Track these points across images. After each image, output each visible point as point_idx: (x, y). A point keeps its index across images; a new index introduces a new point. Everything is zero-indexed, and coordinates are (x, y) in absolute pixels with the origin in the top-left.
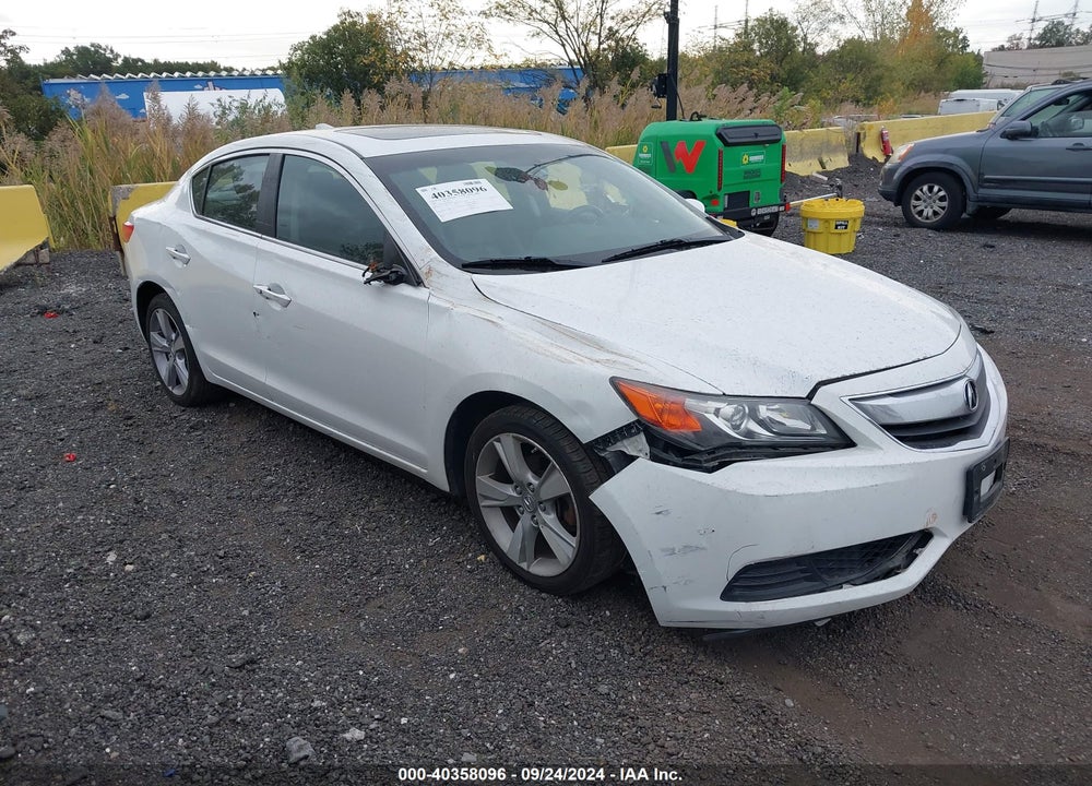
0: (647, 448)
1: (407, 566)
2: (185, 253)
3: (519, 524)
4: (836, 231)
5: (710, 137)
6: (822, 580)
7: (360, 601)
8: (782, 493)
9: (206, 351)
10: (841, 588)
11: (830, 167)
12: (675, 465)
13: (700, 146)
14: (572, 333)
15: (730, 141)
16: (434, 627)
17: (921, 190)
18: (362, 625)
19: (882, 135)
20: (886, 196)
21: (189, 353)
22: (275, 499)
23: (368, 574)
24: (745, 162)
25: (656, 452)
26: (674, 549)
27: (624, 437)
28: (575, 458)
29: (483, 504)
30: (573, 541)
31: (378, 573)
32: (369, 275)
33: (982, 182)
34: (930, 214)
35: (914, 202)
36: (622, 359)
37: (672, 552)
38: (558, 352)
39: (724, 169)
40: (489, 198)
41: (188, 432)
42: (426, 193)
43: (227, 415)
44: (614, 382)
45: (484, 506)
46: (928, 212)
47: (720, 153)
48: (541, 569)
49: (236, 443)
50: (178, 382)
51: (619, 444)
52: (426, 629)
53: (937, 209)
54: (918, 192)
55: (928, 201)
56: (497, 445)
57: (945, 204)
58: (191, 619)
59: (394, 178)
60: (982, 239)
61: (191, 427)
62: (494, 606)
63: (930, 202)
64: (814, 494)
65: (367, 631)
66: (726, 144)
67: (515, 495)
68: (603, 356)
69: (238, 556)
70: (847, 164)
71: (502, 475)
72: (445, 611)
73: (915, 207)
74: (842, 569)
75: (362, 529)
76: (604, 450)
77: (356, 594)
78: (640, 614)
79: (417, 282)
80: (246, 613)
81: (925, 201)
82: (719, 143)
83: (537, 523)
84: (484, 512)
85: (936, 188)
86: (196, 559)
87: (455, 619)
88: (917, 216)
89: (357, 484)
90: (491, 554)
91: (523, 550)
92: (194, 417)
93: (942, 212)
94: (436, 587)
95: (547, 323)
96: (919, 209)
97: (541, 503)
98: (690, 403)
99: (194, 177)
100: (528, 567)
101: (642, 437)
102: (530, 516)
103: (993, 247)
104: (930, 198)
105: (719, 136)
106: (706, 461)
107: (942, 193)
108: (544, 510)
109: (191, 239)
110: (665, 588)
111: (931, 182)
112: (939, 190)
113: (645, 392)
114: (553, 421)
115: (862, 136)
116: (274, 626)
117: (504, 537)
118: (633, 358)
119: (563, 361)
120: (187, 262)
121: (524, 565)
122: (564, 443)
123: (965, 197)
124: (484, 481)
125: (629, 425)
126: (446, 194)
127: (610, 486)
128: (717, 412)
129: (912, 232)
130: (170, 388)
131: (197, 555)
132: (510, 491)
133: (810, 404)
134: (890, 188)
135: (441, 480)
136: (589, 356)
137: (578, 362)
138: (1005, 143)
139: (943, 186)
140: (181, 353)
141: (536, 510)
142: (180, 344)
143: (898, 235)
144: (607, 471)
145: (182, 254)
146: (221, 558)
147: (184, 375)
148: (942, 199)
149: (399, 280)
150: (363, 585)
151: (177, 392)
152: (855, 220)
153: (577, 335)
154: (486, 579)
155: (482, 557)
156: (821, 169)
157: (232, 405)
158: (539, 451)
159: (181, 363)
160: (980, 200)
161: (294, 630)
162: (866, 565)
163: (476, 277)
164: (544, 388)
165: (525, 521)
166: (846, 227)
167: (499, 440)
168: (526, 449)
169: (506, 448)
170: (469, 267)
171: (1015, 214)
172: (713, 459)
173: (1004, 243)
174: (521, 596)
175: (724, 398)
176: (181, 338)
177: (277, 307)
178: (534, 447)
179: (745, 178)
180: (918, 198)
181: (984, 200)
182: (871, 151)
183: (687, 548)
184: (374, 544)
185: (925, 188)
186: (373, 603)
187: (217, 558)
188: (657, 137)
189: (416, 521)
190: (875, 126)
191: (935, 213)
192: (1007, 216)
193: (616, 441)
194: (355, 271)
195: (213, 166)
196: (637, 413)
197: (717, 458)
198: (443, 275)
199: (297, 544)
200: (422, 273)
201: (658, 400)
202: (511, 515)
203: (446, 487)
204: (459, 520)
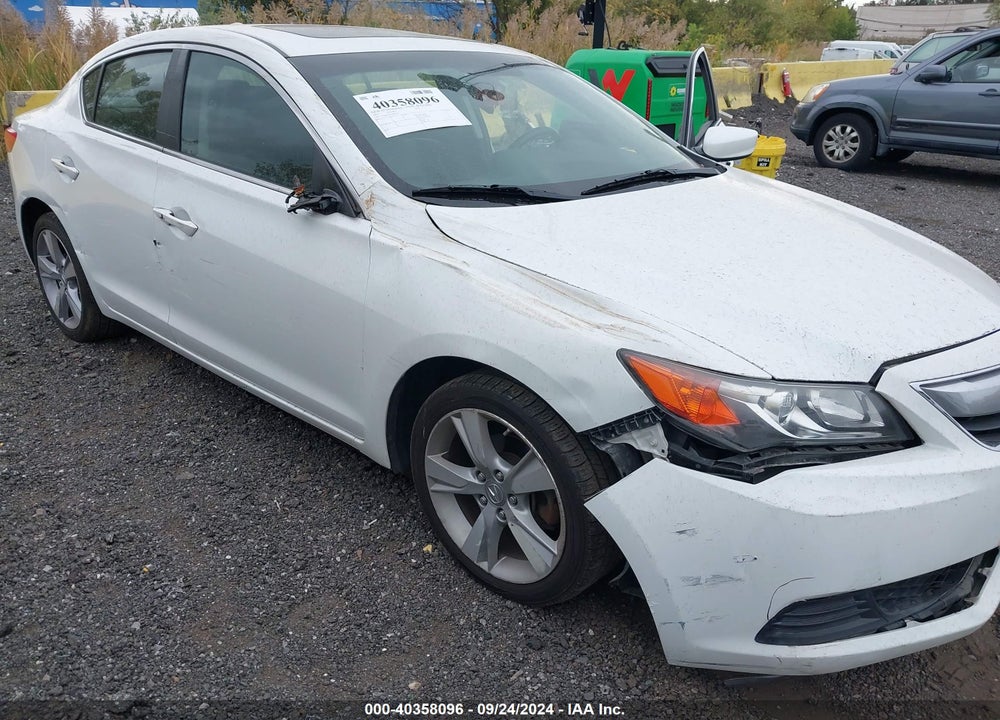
0: (665, 445)
1: (338, 559)
2: (73, 166)
3: (481, 517)
4: (758, 168)
5: (640, 66)
6: (881, 615)
7: (283, 610)
8: (848, 513)
9: (102, 282)
10: (905, 625)
11: (735, 106)
12: (704, 469)
13: (629, 75)
14: (562, 287)
15: (659, 71)
16: (375, 650)
17: (834, 131)
18: (285, 644)
19: (783, 77)
20: (799, 135)
21: (81, 281)
22: (179, 462)
23: (291, 569)
24: (673, 94)
25: (678, 449)
26: (699, 579)
27: (633, 427)
28: (565, 448)
29: (432, 488)
30: (554, 547)
31: (303, 568)
32: (294, 200)
33: (895, 125)
34: (841, 154)
35: (826, 142)
36: (634, 326)
37: (697, 582)
38: (544, 312)
39: (653, 100)
40: (441, 112)
41: (81, 373)
42: (366, 101)
43: (127, 353)
44: (623, 356)
45: (433, 491)
46: (839, 152)
47: (650, 83)
48: (506, 571)
49: (136, 389)
50: (70, 314)
51: (625, 436)
52: (367, 652)
53: (848, 149)
54: (831, 133)
55: (840, 141)
56: (457, 422)
57: (856, 145)
58: (65, 635)
59: (326, 82)
60: (892, 181)
61: (84, 368)
62: (448, 619)
63: (842, 143)
64: (887, 512)
65: (292, 655)
66: (656, 74)
67: (477, 482)
68: (606, 320)
69: (131, 540)
70: (750, 104)
71: (459, 455)
72: (388, 625)
73: (827, 147)
74: (901, 599)
75: (283, 506)
76: (605, 442)
77: (277, 599)
78: (631, 635)
79: (355, 212)
80: (137, 626)
81: (837, 142)
82: (648, 73)
83: (505, 518)
84: (434, 498)
85: (849, 129)
86: (78, 545)
87: (401, 637)
88: (828, 156)
89: (275, 445)
90: (440, 545)
91: (484, 548)
92: (88, 354)
93: (853, 153)
94: (376, 590)
95: (528, 272)
96: (831, 149)
97: (510, 495)
98: (727, 386)
99: (85, 78)
100: (490, 568)
101: (658, 431)
102: (494, 509)
103: (903, 189)
104: (842, 138)
105: (650, 66)
106: (749, 466)
107: (854, 134)
108: (515, 504)
109: (79, 149)
110: (683, 624)
111: (845, 122)
112: (852, 131)
113: (667, 371)
114: (533, 398)
115: (765, 77)
116: (172, 646)
117: (459, 529)
118: (648, 325)
119: (553, 324)
120: (75, 177)
121: (484, 565)
122: (550, 428)
123: (877, 139)
124: (436, 461)
125: (643, 412)
126: (390, 103)
127: (616, 493)
128: (762, 402)
129: (824, 172)
130: (62, 320)
131: (79, 538)
132: (468, 475)
133: (873, 391)
134: (802, 127)
135: (380, 454)
136: (587, 320)
137: (573, 327)
138: (920, 87)
139: (856, 127)
140: (73, 281)
141: (503, 503)
142: (71, 272)
143: (811, 175)
144: (610, 473)
145: (70, 169)
146: (109, 543)
147: (77, 305)
148: (854, 140)
149: (332, 208)
150: (286, 585)
151: (70, 324)
152: (776, 158)
153: (568, 290)
154: (436, 579)
155: (429, 548)
156: (726, 108)
157: (133, 340)
158: (513, 433)
159: (73, 293)
160: (890, 142)
161: (198, 653)
162: (930, 593)
163: (433, 209)
164: (527, 358)
165: (488, 514)
166: (768, 165)
167: (459, 416)
168: (494, 429)
169: (469, 425)
170: (419, 195)
171: (918, 157)
172: (757, 465)
173: (915, 186)
174: (481, 604)
175: (773, 383)
176: (71, 265)
177: (180, 235)
178: (506, 428)
179: (672, 110)
180: (830, 138)
181: (896, 142)
182: (773, 92)
183: (717, 578)
184: (297, 527)
185: (838, 128)
186: (298, 611)
187: (104, 544)
188: (584, 64)
189: (347, 496)
190: (776, 67)
191: (846, 154)
192: (908, 160)
193: (624, 431)
194: (276, 197)
195: (107, 63)
196: (654, 398)
197: (763, 463)
198: (388, 204)
199: (204, 526)
200: (362, 202)
201: (683, 384)
202: (469, 505)
203: (387, 464)
204: (398, 495)
